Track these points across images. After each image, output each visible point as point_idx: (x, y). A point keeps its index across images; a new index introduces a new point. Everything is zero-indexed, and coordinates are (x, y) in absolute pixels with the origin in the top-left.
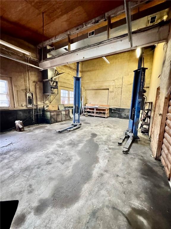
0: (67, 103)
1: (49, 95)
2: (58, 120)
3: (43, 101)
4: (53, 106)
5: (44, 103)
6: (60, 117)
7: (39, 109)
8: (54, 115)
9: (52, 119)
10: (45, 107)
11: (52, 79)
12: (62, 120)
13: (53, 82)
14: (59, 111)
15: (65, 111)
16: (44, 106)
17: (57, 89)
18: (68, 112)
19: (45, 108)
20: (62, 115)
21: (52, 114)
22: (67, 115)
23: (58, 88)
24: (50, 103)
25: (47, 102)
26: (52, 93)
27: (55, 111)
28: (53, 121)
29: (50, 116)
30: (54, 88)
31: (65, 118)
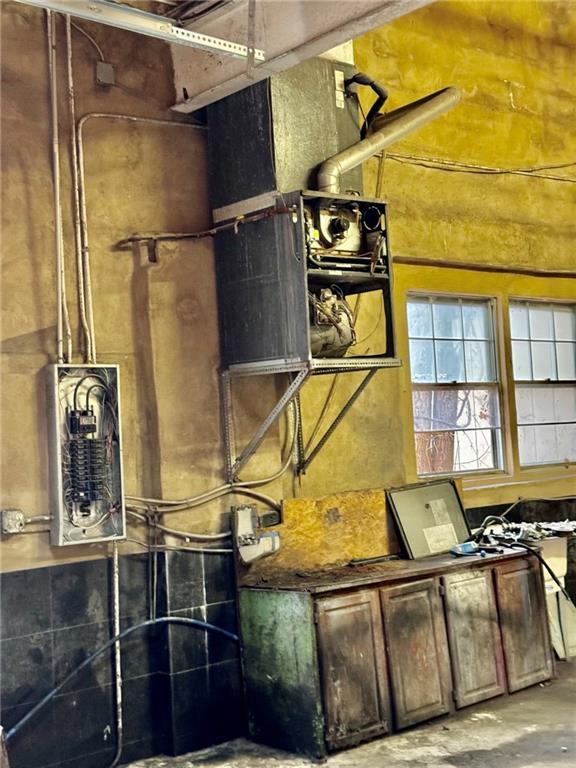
0: (488, 463)
2: (419, 691)
5: (227, 476)
6: (429, 645)
8: (358, 629)
10: (244, 526)
11: (314, 178)
12: (465, 699)
13: (325, 220)
16: (229, 522)
17: (378, 294)
18: (520, 574)
19: (253, 540)
20: (459, 625)
22: (519, 626)
24: (301, 467)
25: (265, 464)
26: (327, 350)
27: (353, 566)
28: (354, 711)
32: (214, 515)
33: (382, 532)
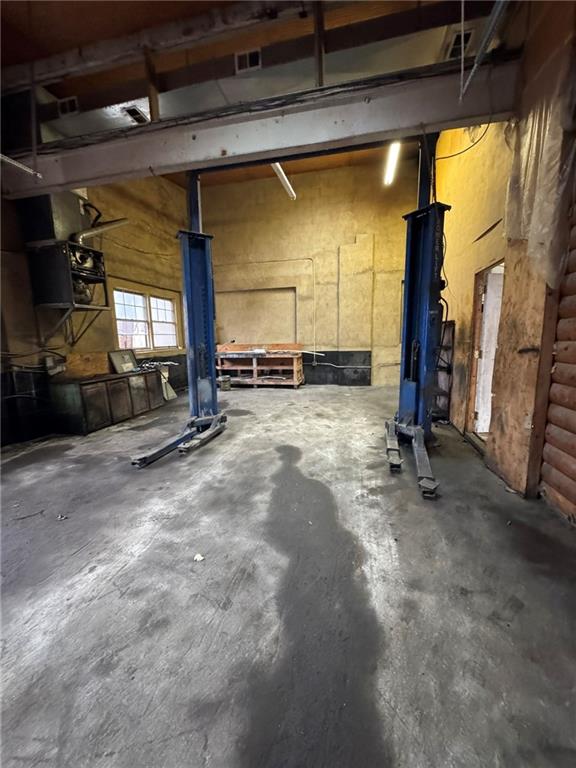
0: (144, 346)
1: (64, 311)
2: (119, 413)
3: (38, 337)
4: (88, 360)
5: (39, 345)
6: (125, 399)
7: (22, 376)
8: (98, 394)
9: (91, 415)
10: (50, 363)
11: (73, 237)
12: (136, 413)
13: (78, 255)
14: (114, 376)
15: (144, 374)
16: (43, 362)
17: (101, 285)
18: (154, 377)
19: (51, 368)
20: (134, 392)
21: (90, 389)
22: (153, 392)
23: (104, 282)
24: (73, 343)
25: (57, 341)
26: (81, 302)
27: (96, 376)
28: (98, 419)
29: (78, 402)
30: (88, 281)
31: (144, 404)
32: (36, 359)
33: (107, 365)
